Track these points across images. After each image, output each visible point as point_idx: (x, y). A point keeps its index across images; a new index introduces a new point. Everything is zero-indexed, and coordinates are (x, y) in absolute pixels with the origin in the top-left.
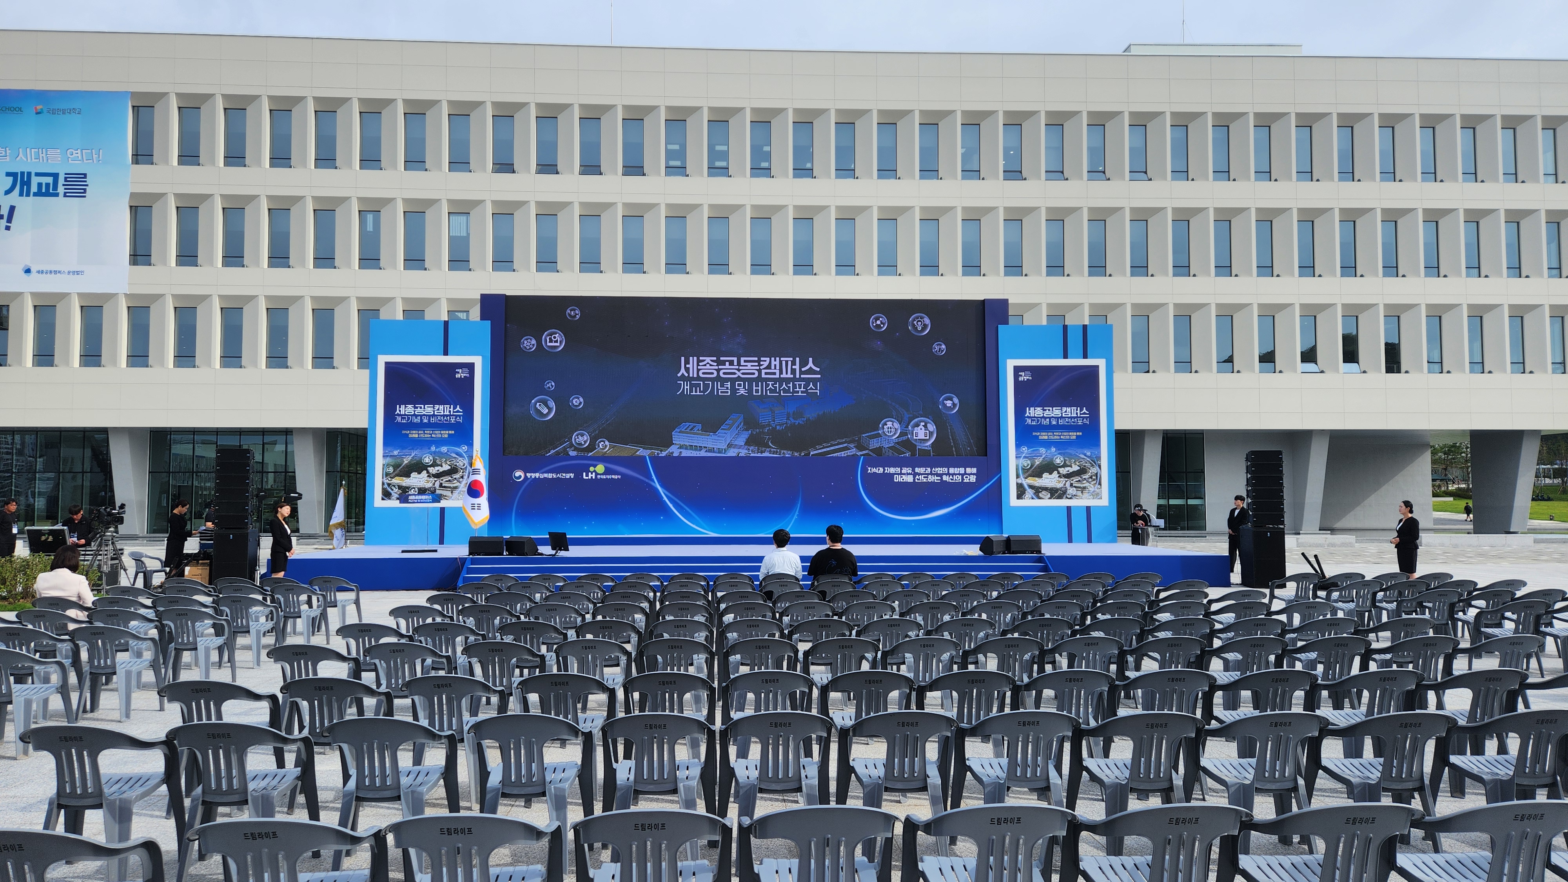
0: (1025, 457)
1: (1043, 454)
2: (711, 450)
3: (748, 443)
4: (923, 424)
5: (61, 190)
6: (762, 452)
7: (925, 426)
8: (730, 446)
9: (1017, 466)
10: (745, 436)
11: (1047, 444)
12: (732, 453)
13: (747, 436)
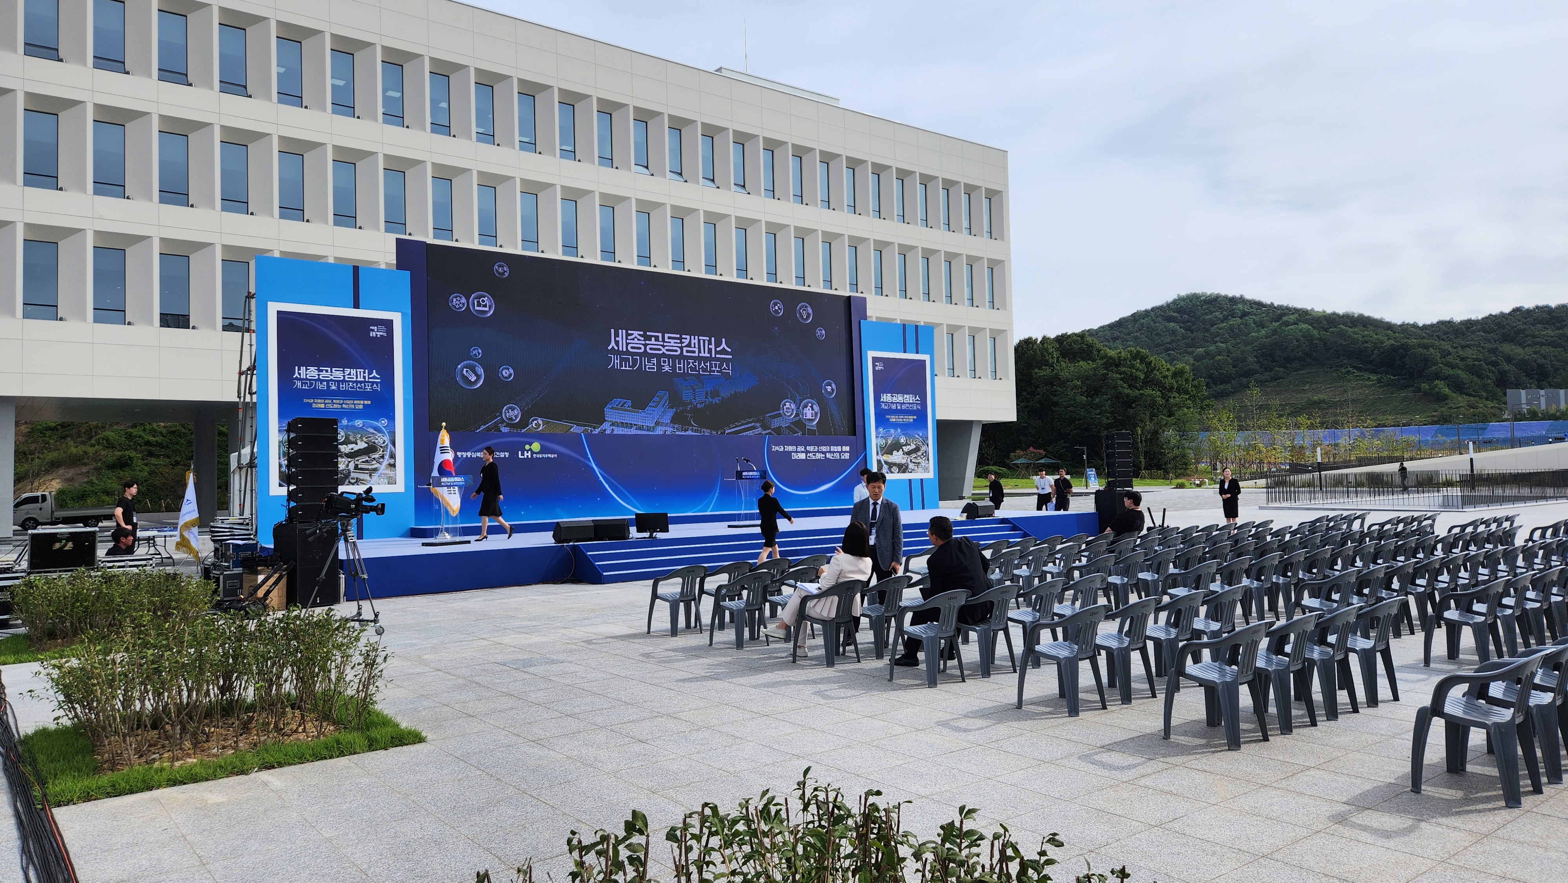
0: (882, 437)
1: (892, 435)
2: (640, 428)
3: (674, 421)
6: (685, 431)
7: (812, 407)
8: (657, 423)
9: (877, 444)
10: (670, 414)
11: (895, 426)
12: (659, 431)
13: (672, 415)
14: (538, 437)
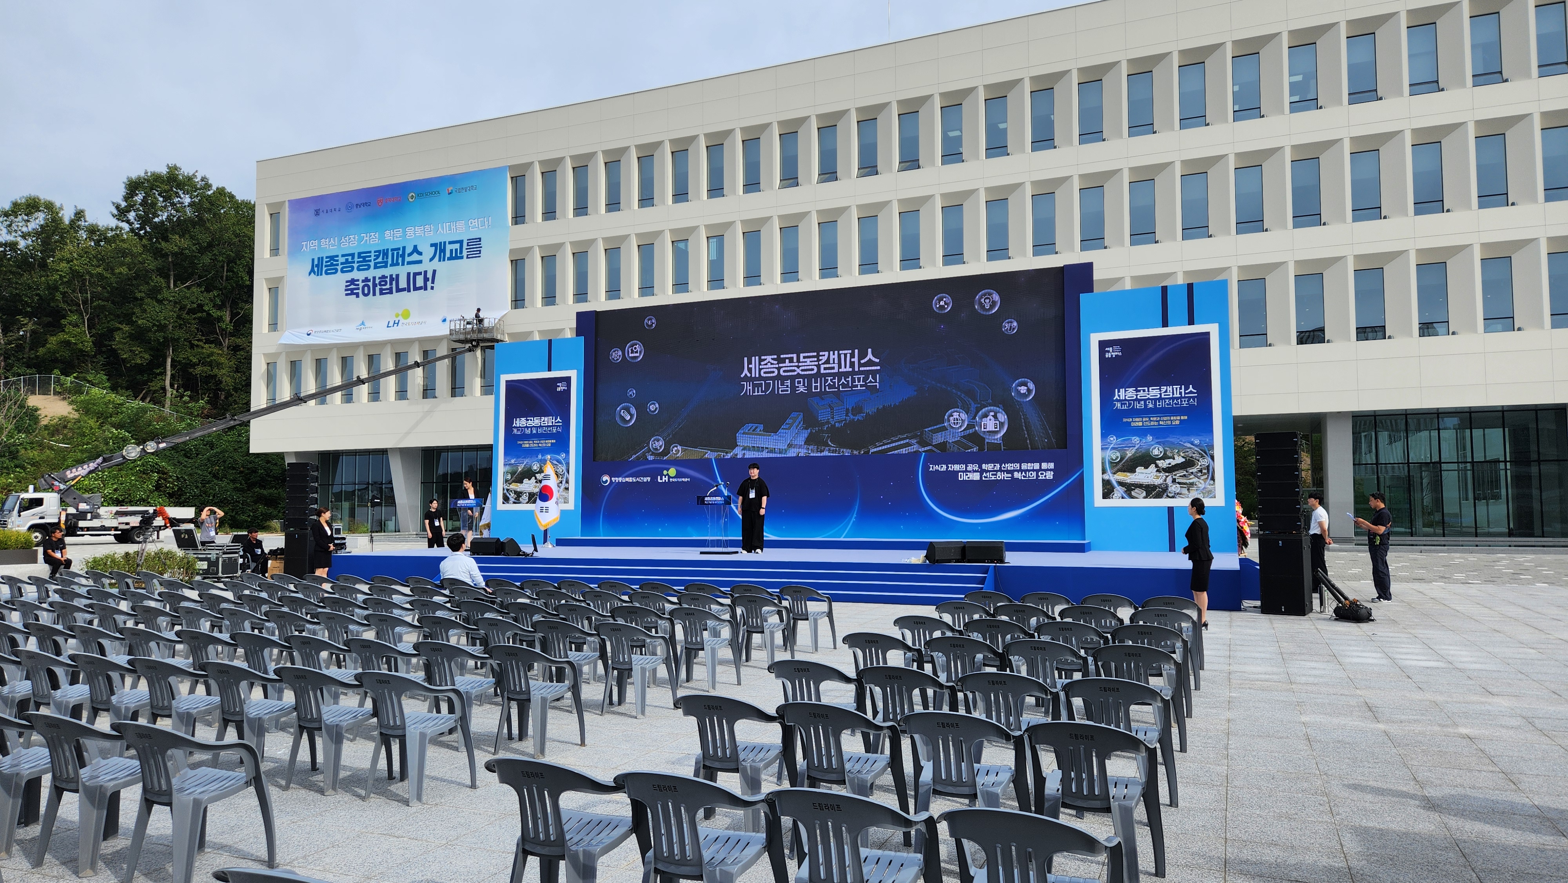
0: (1113, 448)
1: (1135, 445)
2: (771, 451)
3: (808, 442)
4: (992, 414)
5: (465, 253)
6: (821, 451)
7: (995, 417)
8: (790, 446)
9: (1103, 460)
10: (805, 434)
11: (1142, 432)
12: (792, 453)
13: (806, 435)
14: (675, 463)
